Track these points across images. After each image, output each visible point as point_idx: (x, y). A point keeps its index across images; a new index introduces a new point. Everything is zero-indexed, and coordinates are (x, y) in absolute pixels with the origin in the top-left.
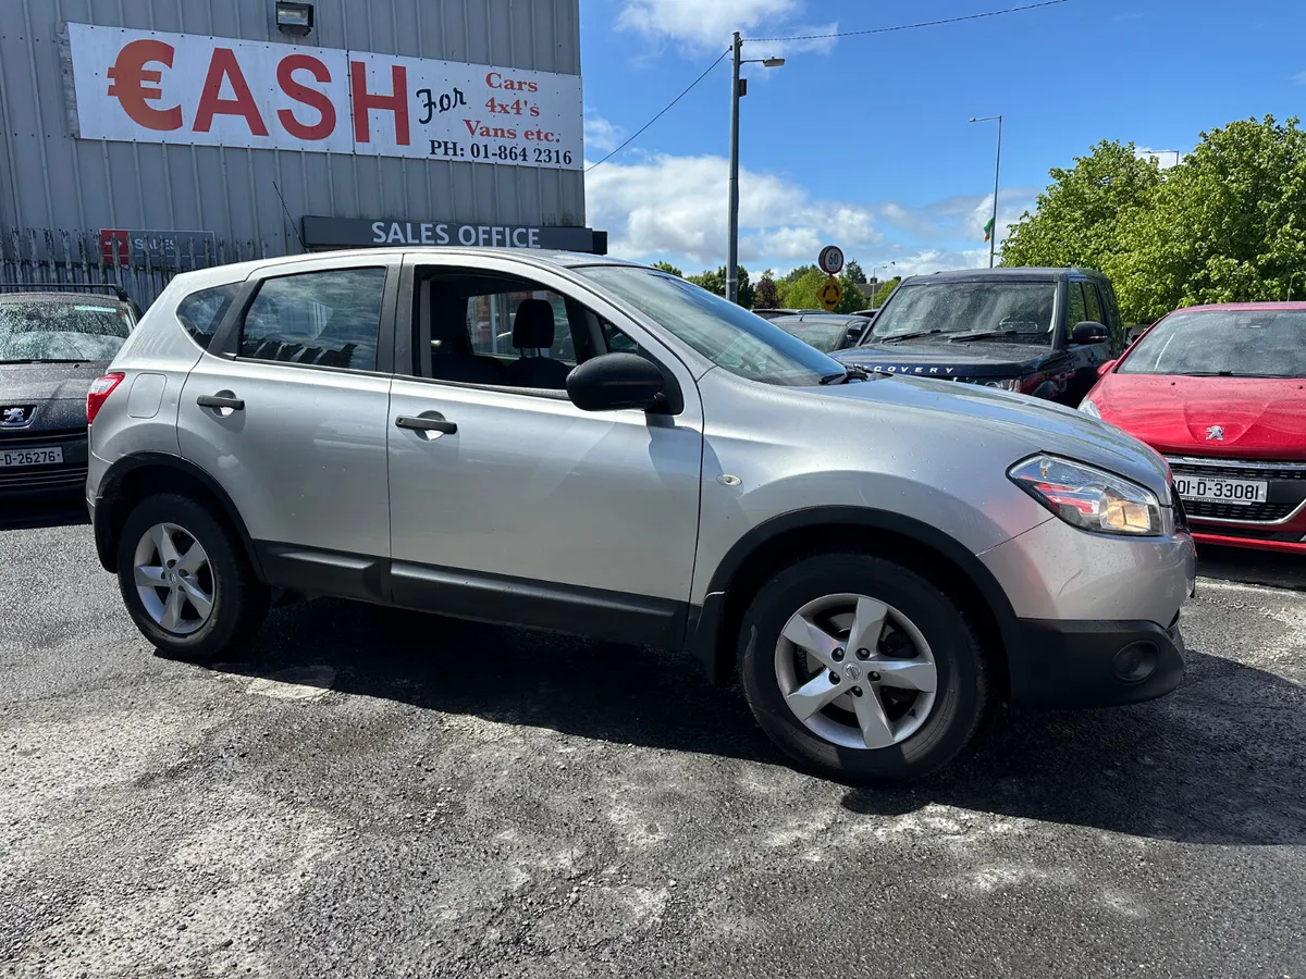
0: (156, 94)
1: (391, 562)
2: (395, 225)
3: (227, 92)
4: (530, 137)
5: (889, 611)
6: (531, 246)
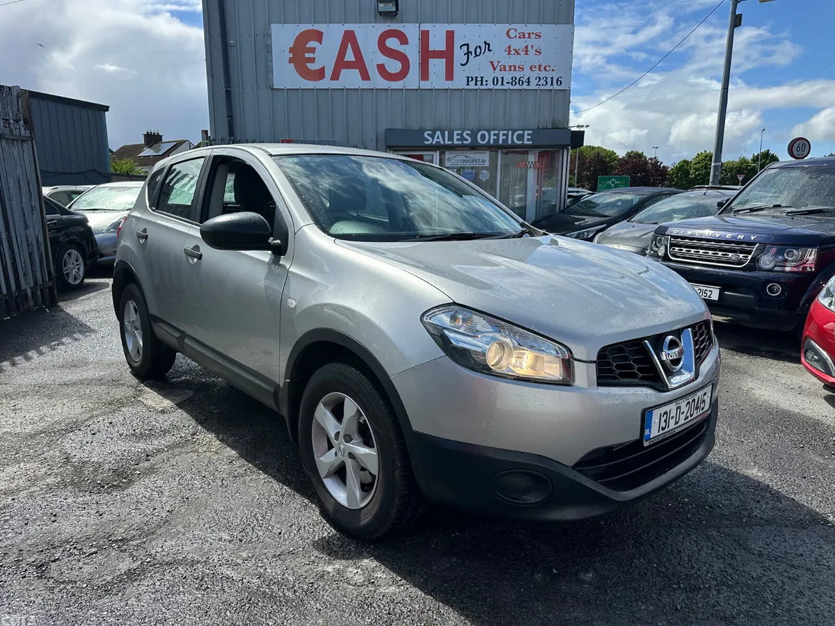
0: (312, 60)
2: (438, 133)
3: (350, 56)
4: (533, 69)
5: (358, 410)
6: (526, 142)
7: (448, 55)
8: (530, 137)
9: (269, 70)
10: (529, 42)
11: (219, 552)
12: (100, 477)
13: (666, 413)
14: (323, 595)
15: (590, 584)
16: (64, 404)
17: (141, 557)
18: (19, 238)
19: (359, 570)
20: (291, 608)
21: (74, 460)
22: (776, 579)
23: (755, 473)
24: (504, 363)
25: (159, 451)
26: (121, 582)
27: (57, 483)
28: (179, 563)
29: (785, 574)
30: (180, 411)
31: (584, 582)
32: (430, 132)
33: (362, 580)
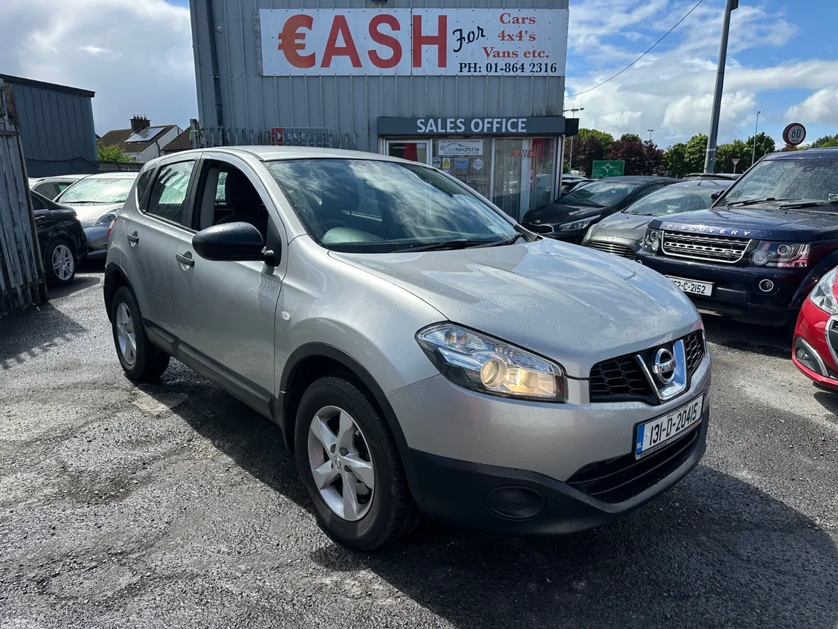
0: (302, 47)
2: (431, 121)
3: (340, 42)
4: (528, 55)
5: (354, 424)
6: (520, 130)
7: (440, 40)
8: (524, 125)
9: (258, 56)
10: (523, 27)
11: (218, 565)
12: (97, 487)
13: (657, 426)
14: (321, 608)
15: (582, 592)
16: (59, 410)
17: (141, 571)
18: (7, 236)
19: (356, 582)
20: (290, 622)
21: (71, 469)
22: (763, 586)
23: (744, 475)
24: (498, 381)
25: (155, 458)
26: (121, 597)
27: (55, 494)
28: (179, 577)
29: (773, 580)
30: (175, 415)
31: (576, 591)
32: (423, 121)
33: (359, 593)
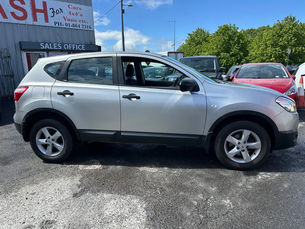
1: (120, 132)
2: (47, 44)
4: (80, 22)
6: (83, 49)
7: (44, 11)
8: (84, 47)
